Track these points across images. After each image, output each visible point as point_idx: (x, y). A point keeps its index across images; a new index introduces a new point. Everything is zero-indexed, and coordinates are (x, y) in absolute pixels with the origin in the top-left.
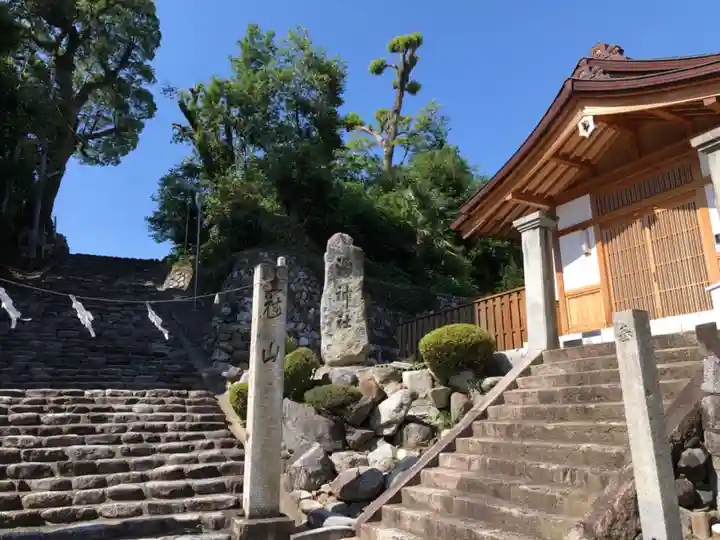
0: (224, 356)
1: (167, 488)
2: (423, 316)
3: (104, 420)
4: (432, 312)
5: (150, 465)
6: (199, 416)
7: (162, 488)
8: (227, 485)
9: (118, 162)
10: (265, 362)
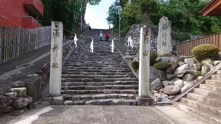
0: (128, 53)
1: (118, 87)
2: (185, 42)
3: (101, 69)
4: (188, 41)
5: (113, 81)
6: (124, 68)
7: (117, 87)
8: (133, 87)
9: (98, 4)
10: (144, 56)
